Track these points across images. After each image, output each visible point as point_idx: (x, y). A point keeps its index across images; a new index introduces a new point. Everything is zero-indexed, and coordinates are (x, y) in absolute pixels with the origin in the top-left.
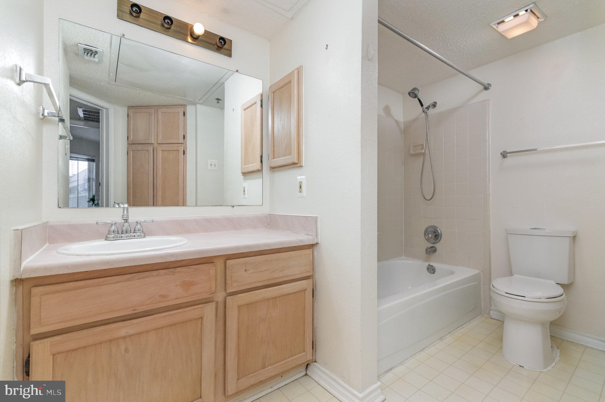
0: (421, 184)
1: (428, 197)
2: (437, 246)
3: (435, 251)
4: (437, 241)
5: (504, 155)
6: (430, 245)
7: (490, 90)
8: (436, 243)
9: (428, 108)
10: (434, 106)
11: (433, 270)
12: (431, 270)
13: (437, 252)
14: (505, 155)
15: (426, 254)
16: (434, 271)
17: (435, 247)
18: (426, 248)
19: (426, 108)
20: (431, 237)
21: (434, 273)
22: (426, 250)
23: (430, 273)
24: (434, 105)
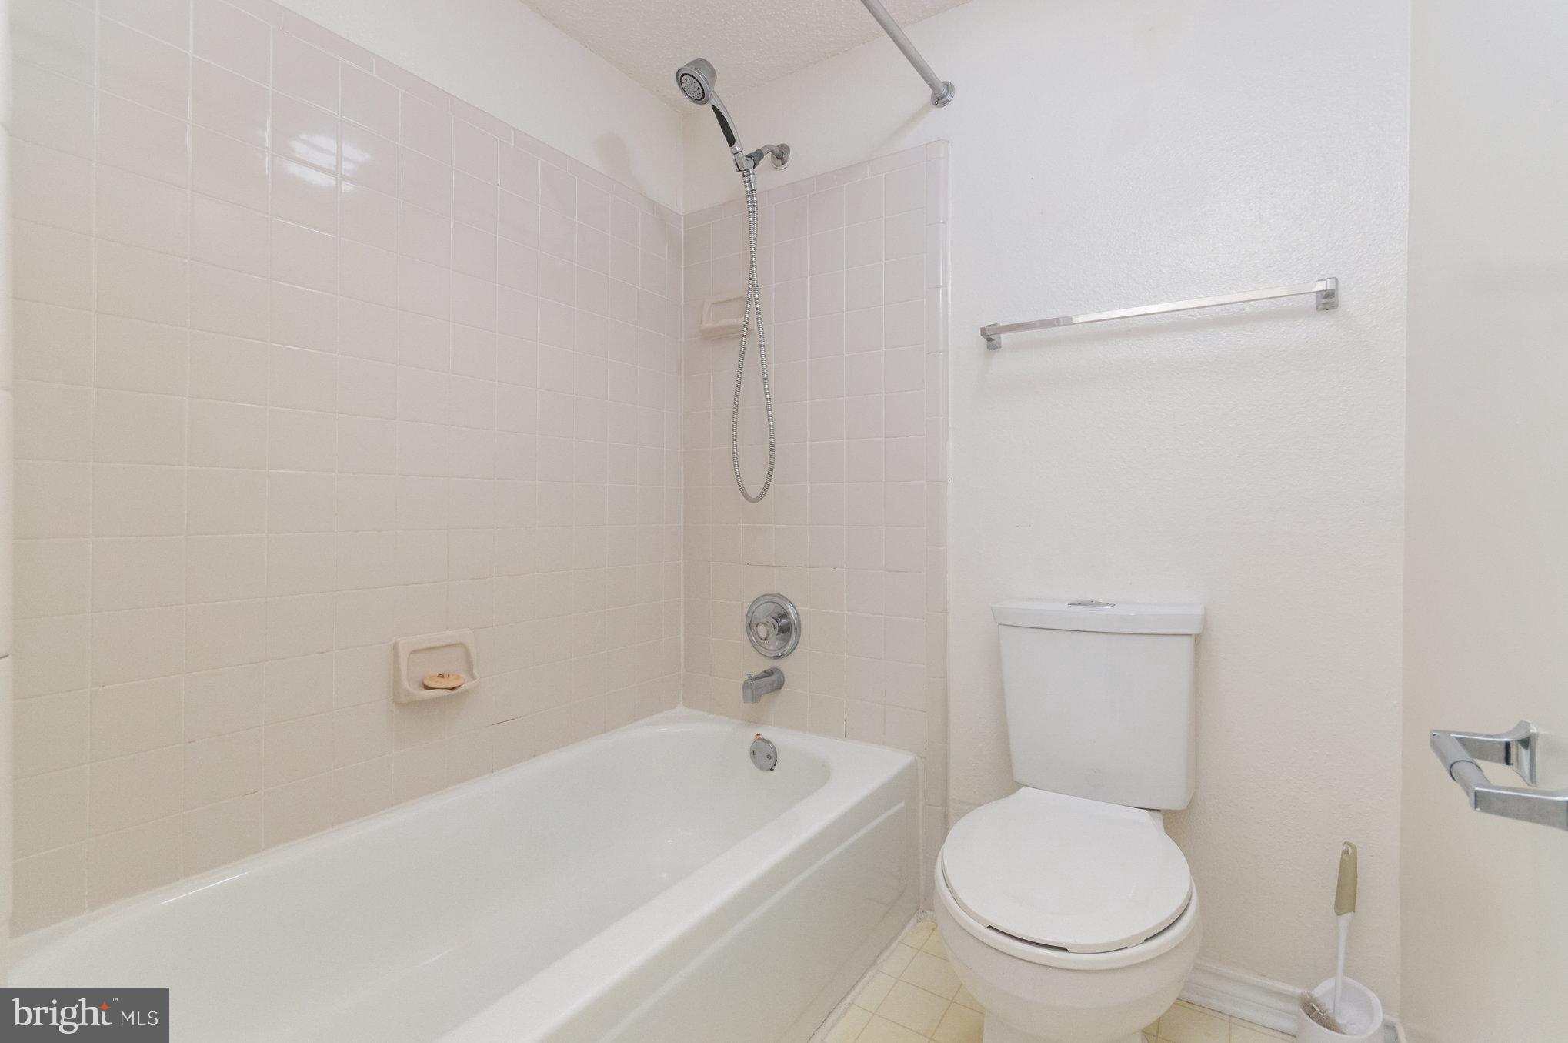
0: (734, 441)
1: (754, 493)
2: (785, 665)
3: (779, 685)
4: (788, 648)
5: (991, 338)
6: (766, 665)
7: (949, 105)
8: (783, 656)
9: (756, 157)
10: (780, 162)
11: (769, 757)
12: (765, 756)
13: (785, 689)
14: (993, 340)
15: (746, 700)
16: (771, 762)
17: (782, 673)
18: (747, 678)
19: (748, 156)
20: (763, 636)
21: (772, 769)
22: (746, 685)
23: (761, 768)
24: (780, 155)
